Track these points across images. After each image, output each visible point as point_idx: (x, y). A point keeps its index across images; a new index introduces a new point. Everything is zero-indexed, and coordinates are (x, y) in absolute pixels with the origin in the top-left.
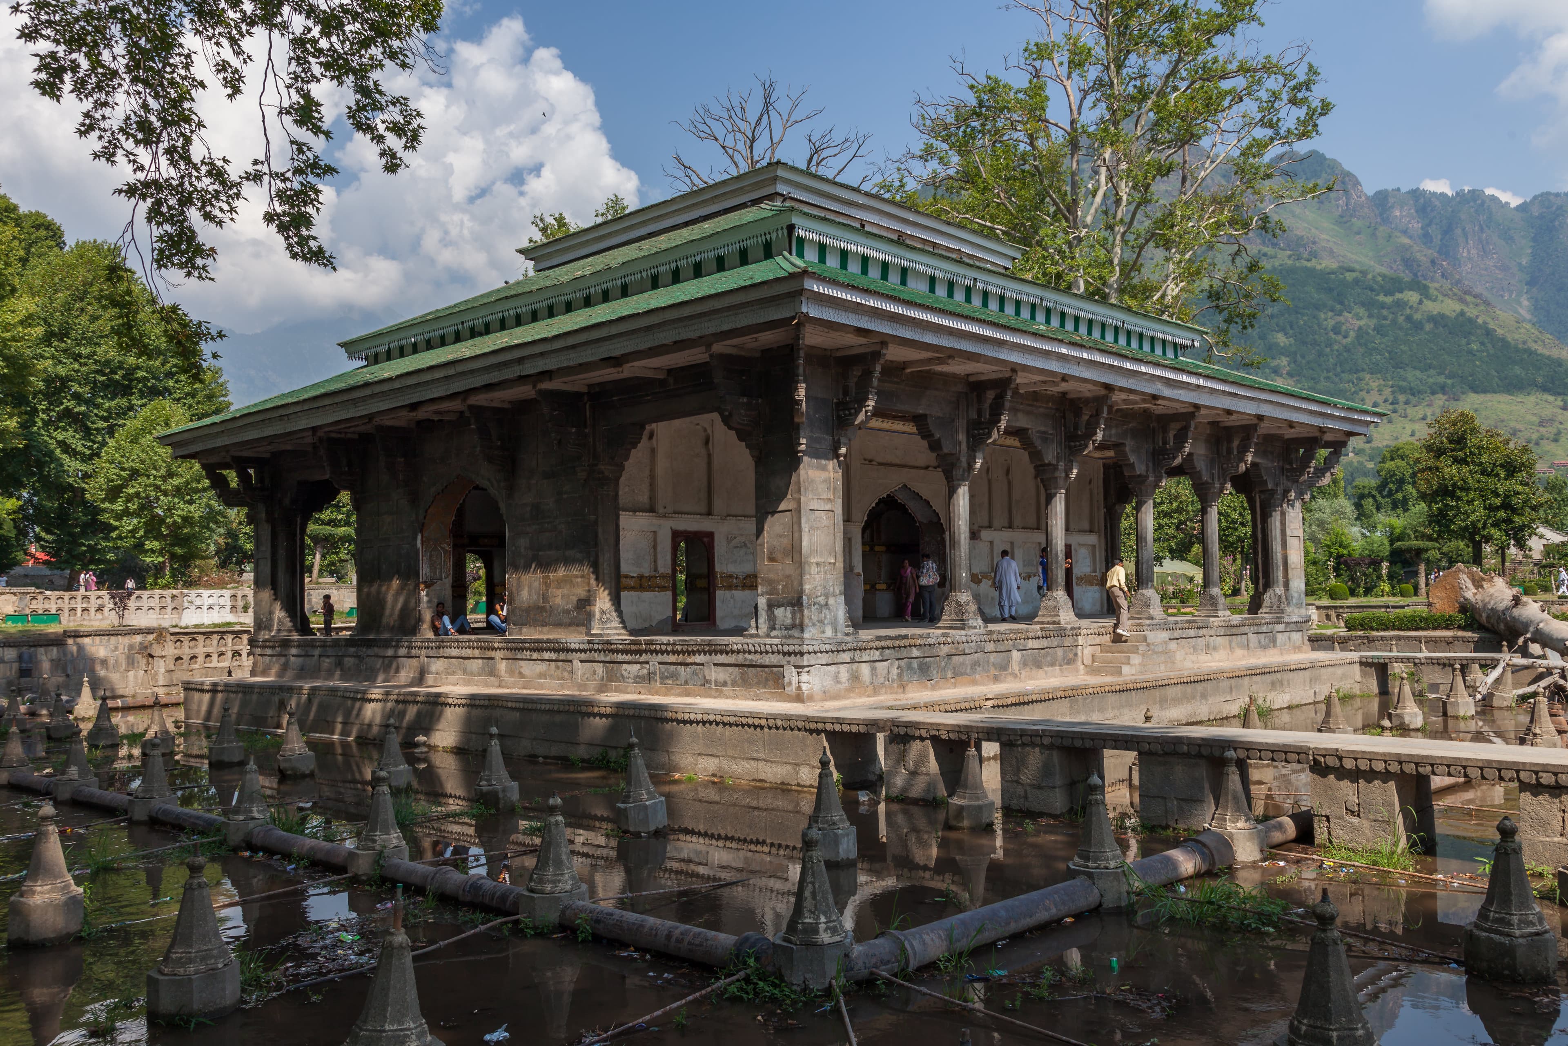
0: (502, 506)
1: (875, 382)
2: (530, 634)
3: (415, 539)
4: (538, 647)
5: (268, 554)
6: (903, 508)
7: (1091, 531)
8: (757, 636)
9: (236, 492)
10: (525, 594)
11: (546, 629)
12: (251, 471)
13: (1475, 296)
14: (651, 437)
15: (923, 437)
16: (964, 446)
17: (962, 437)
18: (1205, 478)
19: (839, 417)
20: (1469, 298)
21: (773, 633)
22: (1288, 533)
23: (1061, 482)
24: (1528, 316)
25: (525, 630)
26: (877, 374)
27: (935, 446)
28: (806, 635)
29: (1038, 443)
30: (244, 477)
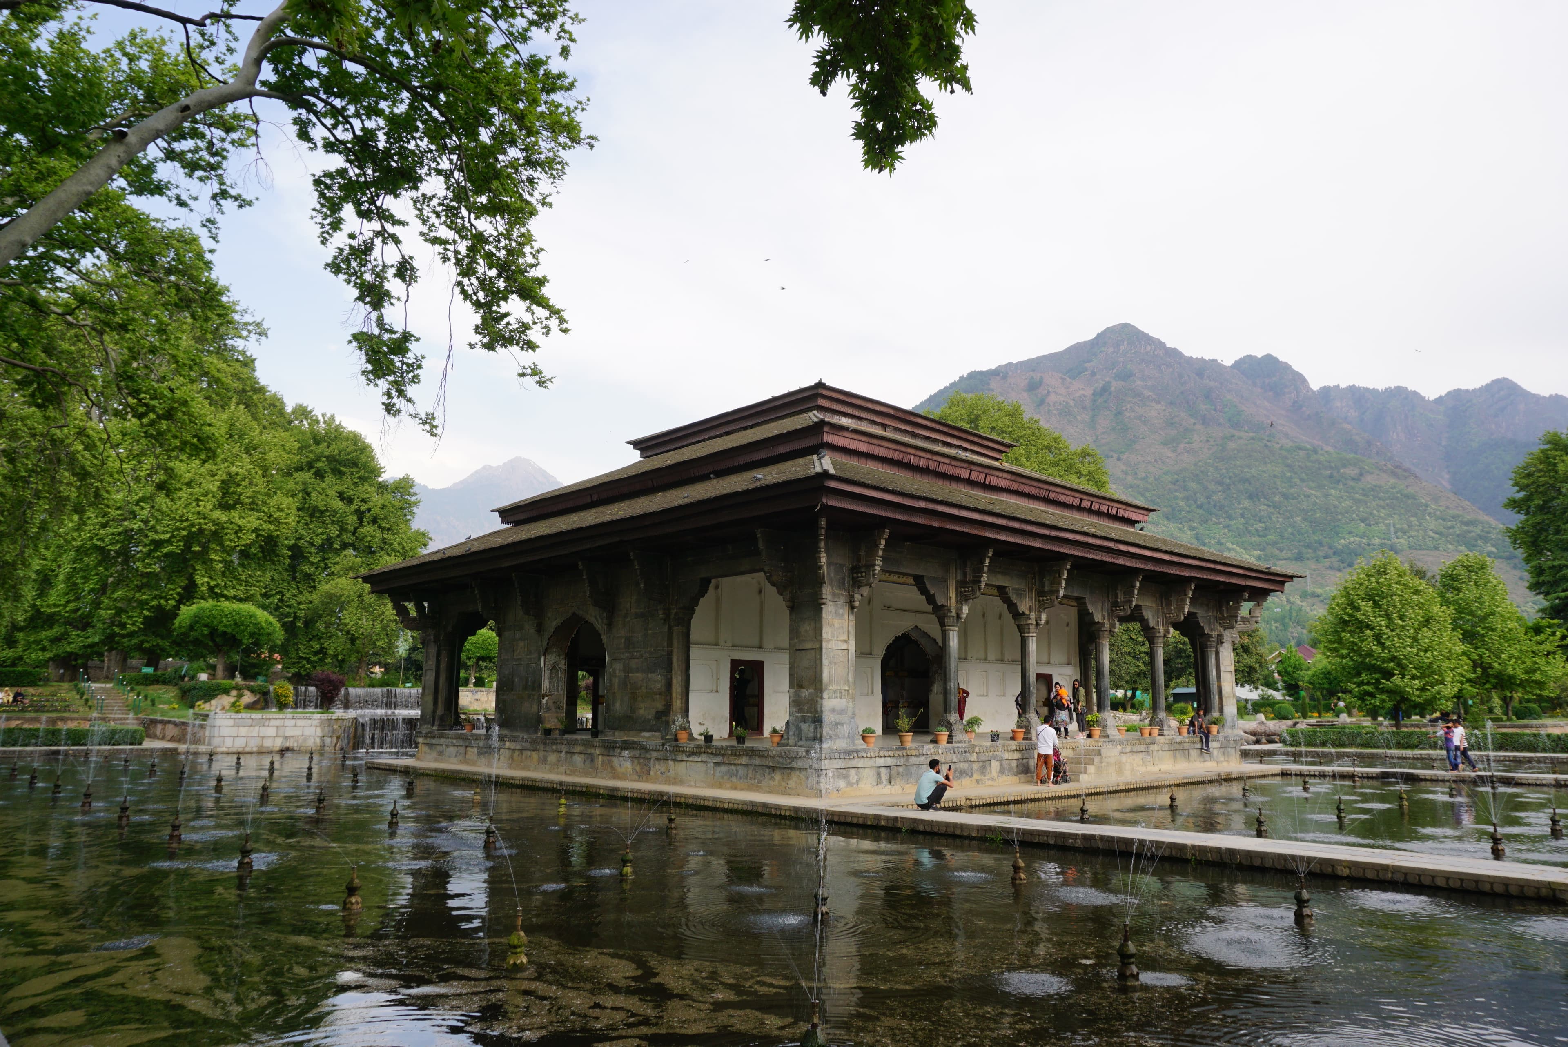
0: (604, 638)
1: (880, 553)
2: (621, 736)
3: (540, 660)
4: (626, 746)
5: (434, 667)
6: (916, 643)
7: (1068, 664)
8: (787, 745)
9: (414, 619)
10: (618, 705)
11: (631, 733)
12: (426, 605)
13: (1405, 470)
14: (717, 587)
15: (922, 594)
16: (953, 600)
17: (953, 594)
18: (1152, 623)
19: (853, 578)
20: (1399, 471)
21: (800, 743)
22: (1222, 668)
23: (1033, 628)
24: (1449, 487)
25: (617, 733)
26: (882, 547)
27: (931, 599)
28: (825, 745)
29: (1014, 598)
30: (419, 608)
